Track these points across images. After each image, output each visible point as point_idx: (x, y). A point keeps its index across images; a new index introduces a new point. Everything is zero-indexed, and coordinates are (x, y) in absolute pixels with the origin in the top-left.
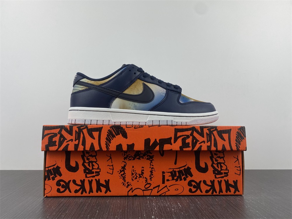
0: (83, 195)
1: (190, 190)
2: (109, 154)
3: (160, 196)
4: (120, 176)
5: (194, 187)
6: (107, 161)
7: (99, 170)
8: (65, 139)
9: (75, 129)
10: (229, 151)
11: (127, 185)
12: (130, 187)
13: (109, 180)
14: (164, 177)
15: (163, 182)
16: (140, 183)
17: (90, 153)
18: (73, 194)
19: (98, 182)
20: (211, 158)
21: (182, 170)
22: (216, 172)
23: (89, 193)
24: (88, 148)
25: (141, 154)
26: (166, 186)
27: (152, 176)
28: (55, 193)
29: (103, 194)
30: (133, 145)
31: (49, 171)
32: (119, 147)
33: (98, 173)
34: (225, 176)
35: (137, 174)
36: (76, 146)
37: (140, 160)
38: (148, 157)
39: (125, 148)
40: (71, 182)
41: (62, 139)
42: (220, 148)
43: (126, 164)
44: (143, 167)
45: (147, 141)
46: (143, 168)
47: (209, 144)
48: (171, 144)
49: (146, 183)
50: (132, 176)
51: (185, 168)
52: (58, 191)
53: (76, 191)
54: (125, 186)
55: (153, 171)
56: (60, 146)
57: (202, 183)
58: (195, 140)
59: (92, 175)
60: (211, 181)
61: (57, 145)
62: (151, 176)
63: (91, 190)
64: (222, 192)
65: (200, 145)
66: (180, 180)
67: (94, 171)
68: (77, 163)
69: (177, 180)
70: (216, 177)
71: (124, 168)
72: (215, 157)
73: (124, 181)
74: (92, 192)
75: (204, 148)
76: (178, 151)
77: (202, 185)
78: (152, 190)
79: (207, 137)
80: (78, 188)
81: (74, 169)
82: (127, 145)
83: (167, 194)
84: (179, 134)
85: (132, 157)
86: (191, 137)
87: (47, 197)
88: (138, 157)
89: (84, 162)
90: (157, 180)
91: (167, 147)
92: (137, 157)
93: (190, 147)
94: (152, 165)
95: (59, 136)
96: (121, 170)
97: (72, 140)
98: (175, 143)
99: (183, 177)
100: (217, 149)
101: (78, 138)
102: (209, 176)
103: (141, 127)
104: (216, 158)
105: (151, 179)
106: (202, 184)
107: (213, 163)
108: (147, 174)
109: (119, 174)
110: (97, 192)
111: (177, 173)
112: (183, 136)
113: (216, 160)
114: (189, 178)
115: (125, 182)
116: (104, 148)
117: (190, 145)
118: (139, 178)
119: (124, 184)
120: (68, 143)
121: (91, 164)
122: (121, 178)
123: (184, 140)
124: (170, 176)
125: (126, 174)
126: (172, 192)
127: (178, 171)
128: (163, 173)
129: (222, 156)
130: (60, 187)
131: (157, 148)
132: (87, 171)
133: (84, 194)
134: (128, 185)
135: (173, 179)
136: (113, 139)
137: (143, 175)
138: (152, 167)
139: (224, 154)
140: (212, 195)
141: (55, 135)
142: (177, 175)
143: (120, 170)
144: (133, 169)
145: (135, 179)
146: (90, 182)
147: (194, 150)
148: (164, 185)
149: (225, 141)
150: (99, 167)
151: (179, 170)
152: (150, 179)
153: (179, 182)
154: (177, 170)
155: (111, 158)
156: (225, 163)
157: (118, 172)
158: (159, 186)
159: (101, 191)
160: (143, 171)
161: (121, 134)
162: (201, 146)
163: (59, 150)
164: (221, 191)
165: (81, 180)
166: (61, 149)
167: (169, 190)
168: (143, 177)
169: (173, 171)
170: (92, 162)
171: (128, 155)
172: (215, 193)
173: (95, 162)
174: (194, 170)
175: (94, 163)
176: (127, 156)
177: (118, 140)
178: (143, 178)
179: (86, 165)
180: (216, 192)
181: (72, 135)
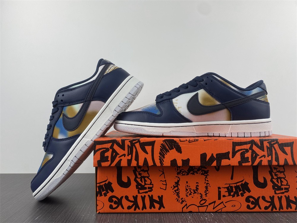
0: (136, 212)
1: (248, 207)
3: (216, 212)
4: (174, 192)
5: (252, 203)
6: (160, 176)
7: (151, 186)
8: (117, 154)
11: (181, 201)
12: (184, 204)
13: (162, 196)
15: (219, 198)
16: (195, 199)
18: (126, 210)
19: (151, 198)
21: (239, 185)
22: (276, 187)
23: (143, 209)
26: (222, 202)
27: (207, 192)
28: (107, 209)
29: (156, 210)
32: (174, 162)
33: (151, 189)
34: (286, 192)
35: (191, 189)
36: (129, 161)
37: (194, 175)
38: (203, 172)
40: (124, 198)
41: (114, 154)
42: (282, 163)
43: (180, 179)
44: (197, 183)
45: (203, 156)
46: (198, 183)
48: (229, 159)
49: (201, 199)
50: (186, 192)
51: (242, 183)
52: (111, 207)
53: (129, 208)
54: (179, 202)
55: (208, 186)
56: (112, 161)
57: (261, 199)
58: (254, 155)
59: (145, 191)
60: (270, 197)
61: (109, 161)
62: (206, 192)
63: (144, 207)
64: (283, 209)
65: (260, 159)
66: (237, 196)
68: (128, 178)
69: (233, 196)
71: (177, 183)
72: (275, 171)
73: (178, 197)
74: (146, 209)
75: (265, 162)
77: (261, 201)
78: (207, 206)
79: (268, 151)
80: (131, 204)
81: (126, 185)
82: (182, 160)
83: (224, 210)
84: (237, 148)
85: (186, 172)
86: (250, 151)
88: (192, 172)
89: (136, 177)
90: (213, 195)
91: (224, 162)
92: (191, 172)
93: (250, 162)
94: (207, 181)
95: (111, 150)
96: (175, 186)
97: (124, 155)
98: (233, 157)
99: (240, 193)
102: (268, 192)
103: (195, 140)
104: (276, 172)
105: (206, 195)
106: (261, 200)
107: (272, 178)
108: (202, 190)
109: (173, 189)
110: (151, 208)
111: (234, 188)
112: (241, 150)
113: (276, 175)
114: (247, 194)
115: (180, 198)
116: (158, 164)
117: (250, 160)
118: (194, 194)
119: (178, 200)
120: (121, 158)
121: (143, 179)
122: (175, 194)
123: (242, 155)
124: (226, 192)
125: (179, 189)
126: (229, 208)
127: (235, 187)
128: (219, 188)
129: (282, 170)
130: (113, 204)
131: (214, 164)
132: (140, 187)
133: (137, 210)
134: (183, 201)
135: (230, 195)
136: (166, 154)
137: (197, 191)
138: (207, 182)
140: (272, 212)
142: (234, 190)
143: (174, 185)
144: (187, 184)
145: (189, 195)
146: (143, 198)
147: (254, 165)
148: (220, 201)
150: (151, 182)
151: (236, 185)
152: (205, 195)
153: (235, 198)
154: (233, 185)
155: (163, 173)
156: (285, 177)
157: (171, 187)
158: (215, 202)
159: (154, 208)
160: (198, 187)
161: (175, 149)
162: (261, 161)
163: (112, 165)
164: (281, 207)
165: (133, 196)
166: (114, 164)
167: (225, 207)
168: (198, 193)
170: (144, 177)
171: (182, 170)
172: (274, 210)
173: (148, 177)
174: (252, 186)
175: (146, 179)
176: (181, 171)
177: (172, 155)
178: (198, 194)
179: (139, 180)
180: (276, 209)
181: (124, 150)
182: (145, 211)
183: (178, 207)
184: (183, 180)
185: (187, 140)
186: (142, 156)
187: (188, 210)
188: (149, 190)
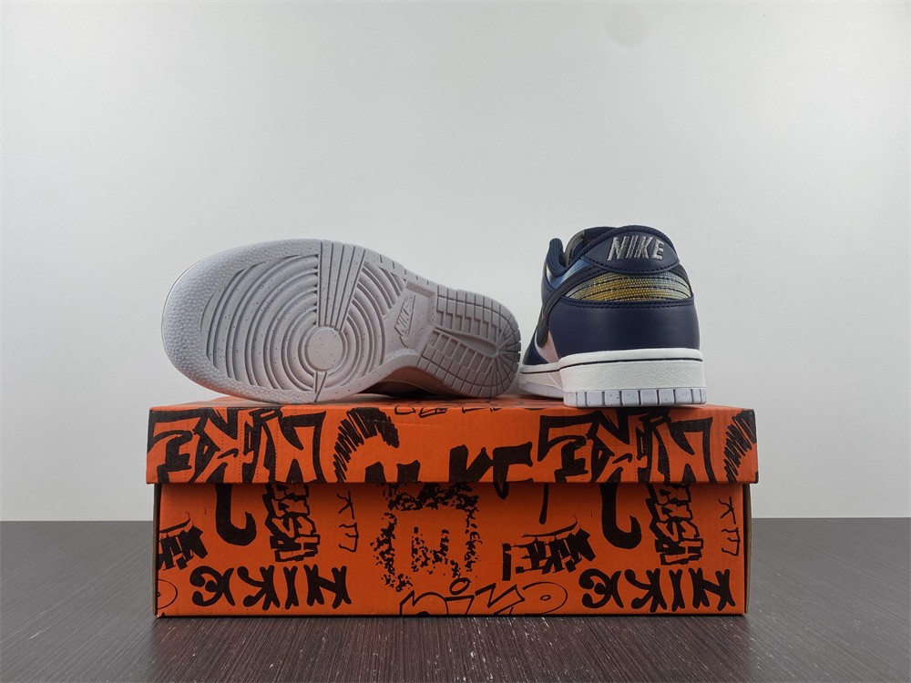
0: (268, 612)
1: (587, 601)
2: (345, 493)
4: (378, 558)
5: (599, 589)
6: (340, 512)
7: (314, 540)
8: (214, 448)
9: (244, 419)
10: (703, 484)
11: (397, 583)
12: (406, 591)
13: (344, 569)
14: (507, 560)
15: (507, 576)
17: (287, 488)
18: (240, 609)
19: (312, 574)
20: (651, 504)
21: (562, 539)
22: (665, 546)
23: (287, 607)
24: (282, 475)
25: (439, 492)
26: (515, 587)
27: (473, 558)
29: (327, 608)
30: (416, 465)
31: (169, 542)
32: (375, 471)
33: (312, 549)
34: (692, 558)
35: (427, 550)
36: (249, 470)
37: (437, 508)
39: (391, 475)
40: (235, 572)
41: (206, 448)
43: (396, 520)
44: (444, 531)
45: (458, 455)
46: (447, 532)
47: (643, 463)
48: (530, 464)
49: (454, 576)
50: (413, 557)
51: (571, 535)
52: (197, 599)
53: (249, 601)
54: (392, 585)
55: (474, 541)
56: (199, 469)
57: (622, 578)
59: (296, 553)
60: (648, 572)
61: (190, 467)
62: (470, 557)
63: (293, 599)
64: (683, 606)
66: (557, 570)
67: (300, 540)
68: (249, 517)
69: (546, 570)
70: (664, 562)
71: (388, 532)
72: (662, 500)
73: (389, 571)
74: (297, 604)
76: (552, 483)
77: (623, 585)
78: (472, 597)
80: (254, 591)
81: (243, 537)
82: (399, 465)
83: (518, 609)
85: (414, 501)
86: (590, 443)
87: (163, 616)
88: (430, 501)
89: (272, 514)
92: (428, 502)
93: (587, 472)
94: (474, 526)
95: (196, 438)
96: (381, 539)
97: (235, 452)
98: (540, 459)
99: (564, 561)
100: (667, 477)
101: (253, 445)
102: (644, 558)
104: (666, 504)
105: (468, 565)
106: (623, 582)
107: (656, 519)
108: (457, 551)
109: (375, 550)
110: (310, 603)
111: (547, 548)
113: (666, 511)
114: (584, 565)
115: (394, 574)
116: (331, 477)
117: (588, 467)
118: (434, 562)
119: (388, 581)
120: (224, 460)
121: (291, 521)
122: (381, 563)
124: (526, 557)
125: (394, 550)
126: (532, 604)
127: (550, 544)
128: (507, 547)
129: (683, 496)
130: (202, 590)
131: (488, 476)
132: (281, 542)
133: (273, 609)
134: (402, 584)
135: (535, 567)
136: (355, 450)
137: (445, 555)
138: (471, 529)
139: (688, 493)
140: (652, 614)
141: (186, 437)
142: (549, 554)
143: (378, 539)
144: (416, 536)
145: (422, 566)
146: (290, 576)
147: (598, 481)
148: (509, 584)
149: (693, 454)
150: (314, 530)
151: (552, 538)
152: (466, 566)
153: (552, 575)
154: (547, 540)
155: (350, 504)
156: (692, 518)
157: (372, 544)
158: (493, 587)
159: (321, 601)
160: (445, 544)
161: (379, 434)
162: (620, 470)
163: (198, 480)
164: (679, 601)
165: (262, 570)
166: (203, 477)
167: (523, 599)
168: (447, 560)
169: (536, 541)
170: (295, 515)
171: (402, 494)
172: (660, 609)
173: (305, 516)
174: (597, 540)
175: (300, 520)
176: (399, 498)
177: (371, 451)
178: (446, 563)
179: (278, 523)
180: (665, 607)
181: (235, 438)
182: (293, 610)
183: (389, 601)
184: (406, 522)
185: (414, 411)
186: (285, 454)
187: (417, 609)
188: (307, 551)
